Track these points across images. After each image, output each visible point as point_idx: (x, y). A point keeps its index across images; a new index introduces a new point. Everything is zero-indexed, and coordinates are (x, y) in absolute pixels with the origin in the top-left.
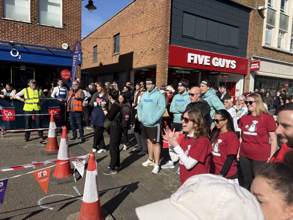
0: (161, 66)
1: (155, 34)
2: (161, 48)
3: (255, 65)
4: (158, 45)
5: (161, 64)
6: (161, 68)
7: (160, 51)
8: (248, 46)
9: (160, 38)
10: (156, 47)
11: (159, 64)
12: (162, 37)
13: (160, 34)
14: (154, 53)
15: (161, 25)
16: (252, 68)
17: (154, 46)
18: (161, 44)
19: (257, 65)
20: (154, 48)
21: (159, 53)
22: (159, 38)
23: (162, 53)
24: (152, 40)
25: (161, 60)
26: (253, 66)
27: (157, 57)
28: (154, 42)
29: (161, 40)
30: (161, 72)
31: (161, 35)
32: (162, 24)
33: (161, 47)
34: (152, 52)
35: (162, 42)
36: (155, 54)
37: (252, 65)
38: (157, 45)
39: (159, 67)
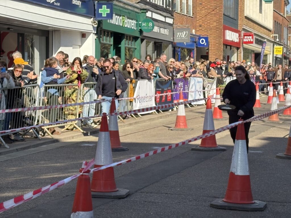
0: (217, 43)
1: (203, 11)
2: (215, 27)
3: (249, 38)
4: (212, 23)
5: (217, 42)
6: (217, 46)
7: (215, 29)
8: (239, 16)
9: (214, 16)
10: (206, 24)
11: (214, 42)
12: (218, 16)
13: (213, 12)
14: (203, 29)
15: (215, 5)
16: (245, 41)
17: (202, 23)
18: (215, 23)
19: (250, 38)
20: (203, 24)
21: (213, 31)
22: (212, 16)
23: (217, 32)
24: (200, 17)
25: (217, 38)
26: (246, 39)
27: (210, 34)
28: (203, 19)
29: (215, 18)
30: (217, 50)
31: (214, 14)
32: (216, 3)
33: (216, 25)
34: (200, 28)
35: (217, 21)
36: (205, 31)
37: (245, 37)
38: (209, 23)
39: (213, 45)
